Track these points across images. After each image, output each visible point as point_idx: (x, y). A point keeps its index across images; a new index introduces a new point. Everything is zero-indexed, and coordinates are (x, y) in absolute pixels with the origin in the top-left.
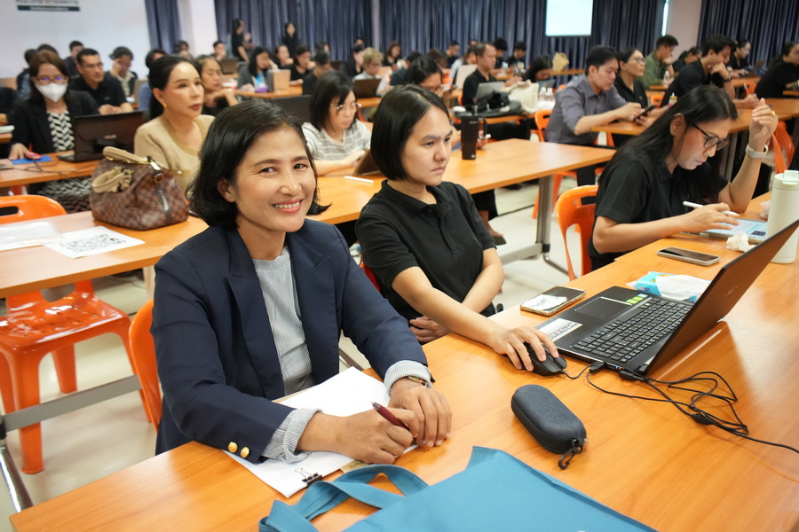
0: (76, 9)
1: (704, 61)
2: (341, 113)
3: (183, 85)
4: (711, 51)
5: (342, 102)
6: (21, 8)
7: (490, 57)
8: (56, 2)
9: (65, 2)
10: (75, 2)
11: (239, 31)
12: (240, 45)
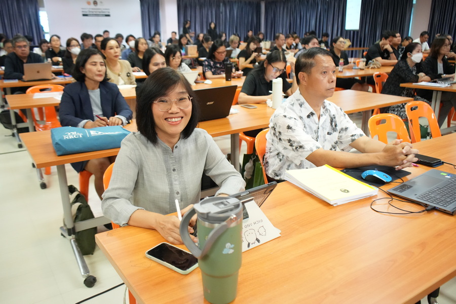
0: (109, 15)
1: (381, 43)
2: (174, 60)
3: (111, 48)
4: (383, 38)
5: (174, 56)
6: (84, 15)
7: (282, 40)
8: (100, 12)
9: (104, 12)
10: (109, 12)
11: (187, 26)
12: (187, 33)
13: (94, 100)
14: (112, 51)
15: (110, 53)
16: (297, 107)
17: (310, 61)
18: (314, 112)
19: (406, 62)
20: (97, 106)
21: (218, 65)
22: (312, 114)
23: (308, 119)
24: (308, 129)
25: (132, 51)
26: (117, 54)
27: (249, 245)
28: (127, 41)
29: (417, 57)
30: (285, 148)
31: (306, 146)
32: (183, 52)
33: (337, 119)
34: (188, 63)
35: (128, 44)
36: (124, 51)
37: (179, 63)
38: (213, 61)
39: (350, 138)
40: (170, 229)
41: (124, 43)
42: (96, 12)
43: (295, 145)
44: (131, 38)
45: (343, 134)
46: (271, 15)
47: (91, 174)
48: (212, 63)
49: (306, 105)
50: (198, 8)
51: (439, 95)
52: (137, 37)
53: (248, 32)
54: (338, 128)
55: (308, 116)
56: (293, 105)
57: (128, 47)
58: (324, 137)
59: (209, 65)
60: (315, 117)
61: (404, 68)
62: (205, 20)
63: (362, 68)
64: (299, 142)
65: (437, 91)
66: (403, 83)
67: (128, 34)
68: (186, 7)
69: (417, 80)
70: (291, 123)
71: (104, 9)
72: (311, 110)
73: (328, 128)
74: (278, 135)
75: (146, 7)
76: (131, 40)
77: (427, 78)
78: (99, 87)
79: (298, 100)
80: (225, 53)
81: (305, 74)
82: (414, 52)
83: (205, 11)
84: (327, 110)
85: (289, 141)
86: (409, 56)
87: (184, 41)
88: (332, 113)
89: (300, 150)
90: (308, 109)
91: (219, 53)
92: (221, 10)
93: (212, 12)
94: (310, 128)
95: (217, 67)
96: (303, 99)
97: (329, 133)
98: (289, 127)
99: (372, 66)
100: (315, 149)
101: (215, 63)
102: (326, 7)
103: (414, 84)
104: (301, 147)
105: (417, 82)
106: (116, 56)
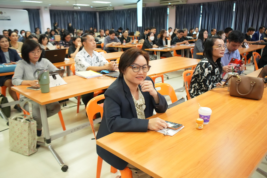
0: (10, 20)
2: (44, 41)
3: (13, 36)
4: (145, 31)
5: (44, 39)
8: (4, 18)
9: (7, 18)
10: (10, 18)
11: (56, 25)
12: (56, 29)
13: (6, 56)
14: (14, 37)
15: (13, 38)
16: (83, 54)
17: (85, 38)
18: (89, 55)
19: (148, 40)
20: (8, 58)
21: (67, 43)
22: (89, 56)
23: (88, 58)
24: (88, 61)
25: (24, 38)
26: (16, 39)
27: (56, 85)
28: (21, 33)
29: (152, 38)
30: (80, 68)
31: (85, 66)
32: (53, 38)
33: (99, 58)
34: (53, 43)
35: (22, 35)
36: (20, 38)
37: (47, 42)
38: (64, 41)
39: (103, 64)
40: (33, 83)
41: (19, 34)
42: (2, 18)
43: (82, 66)
44: (23, 32)
45: (101, 63)
46: (102, 19)
47: (7, 87)
48: (64, 42)
49: (87, 53)
50: (62, 16)
51: (159, 53)
52: (26, 31)
53: (90, 28)
54: (99, 61)
55: (88, 57)
56: (82, 53)
57: (21, 36)
58: (94, 64)
59: (62, 44)
60: (90, 57)
61: (147, 43)
62: (66, 22)
63: (135, 43)
64: (83, 65)
65: (158, 51)
66: (146, 48)
67: (22, 30)
68: (55, 15)
69: (152, 47)
70: (80, 59)
71: (7, 16)
72: (88, 54)
73: (96, 61)
74: (77, 63)
75: (32, 15)
76: (23, 33)
77: (157, 46)
78: (8, 51)
79: (84, 51)
80: (70, 38)
81: (85, 42)
82: (150, 36)
83: (66, 18)
84: (94, 54)
85: (80, 65)
86: (149, 38)
87: (53, 33)
88: (97, 56)
89: (84, 67)
90: (87, 54)
91: (67, 38)
92: (75, 17)
93: (70, 18)
94: (89, 61)
95: (67, 44)
96: (85, 51)
97: (96, 63)
98: (80, 60)
99: (140, 43)
100: (88, 66)
101: (65, 42)
102: (129, 15)
103: (150, 49)
104: (84, 66)
105: (152, 48)
106: (16, 40)
